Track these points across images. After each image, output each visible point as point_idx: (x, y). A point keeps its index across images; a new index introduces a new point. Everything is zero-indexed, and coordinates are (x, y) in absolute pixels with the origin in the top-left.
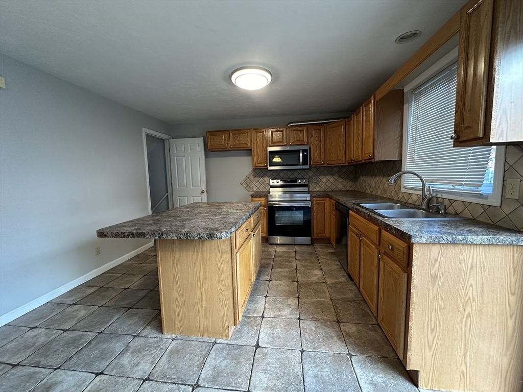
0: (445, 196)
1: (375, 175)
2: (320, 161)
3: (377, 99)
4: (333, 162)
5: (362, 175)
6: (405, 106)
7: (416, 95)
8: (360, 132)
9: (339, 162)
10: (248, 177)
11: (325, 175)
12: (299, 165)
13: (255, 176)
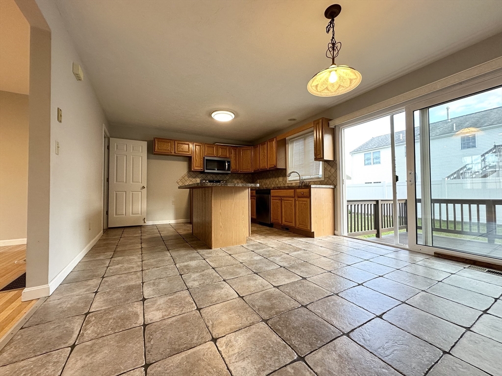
0: (307, 181)
1: (270, 178)
2: (236, 169)
3: (278, 140)
4: (245, 170)
5: (259, 179)
6: (287, 145)
7: (291, 142)
8: (266, 154)
9: (248, 170)
10: (183, 178)
11: (236, 179)
12: (225, 170)
13: (189, 177)
